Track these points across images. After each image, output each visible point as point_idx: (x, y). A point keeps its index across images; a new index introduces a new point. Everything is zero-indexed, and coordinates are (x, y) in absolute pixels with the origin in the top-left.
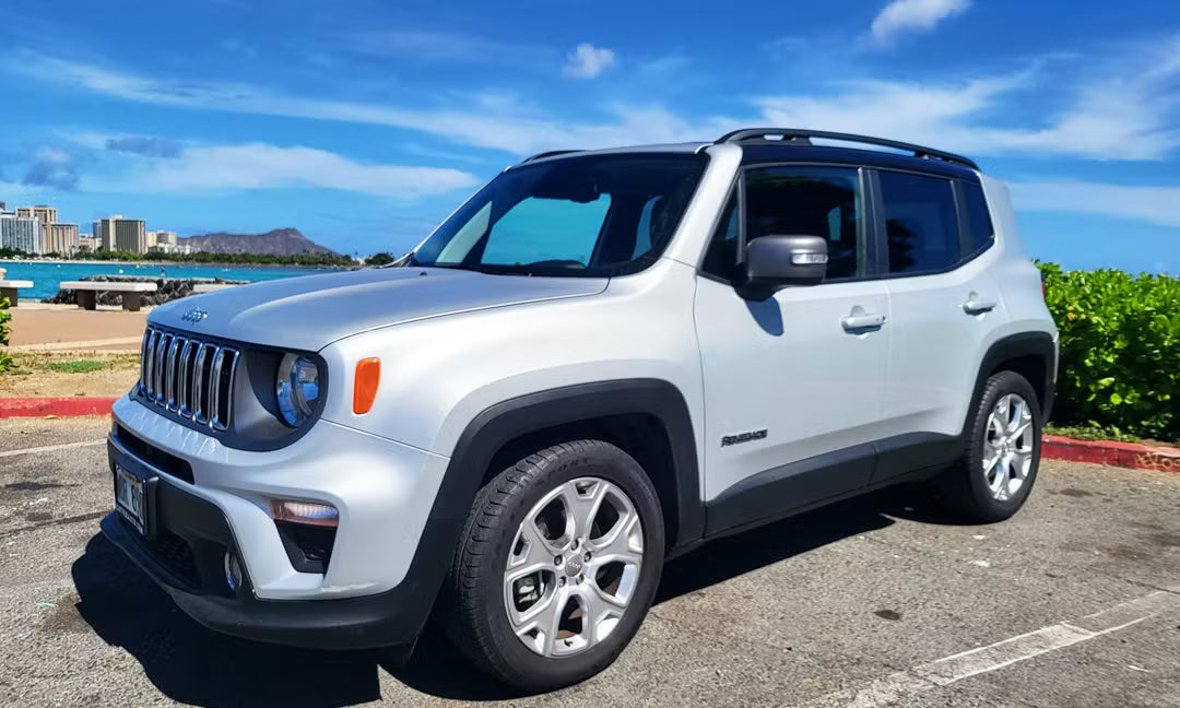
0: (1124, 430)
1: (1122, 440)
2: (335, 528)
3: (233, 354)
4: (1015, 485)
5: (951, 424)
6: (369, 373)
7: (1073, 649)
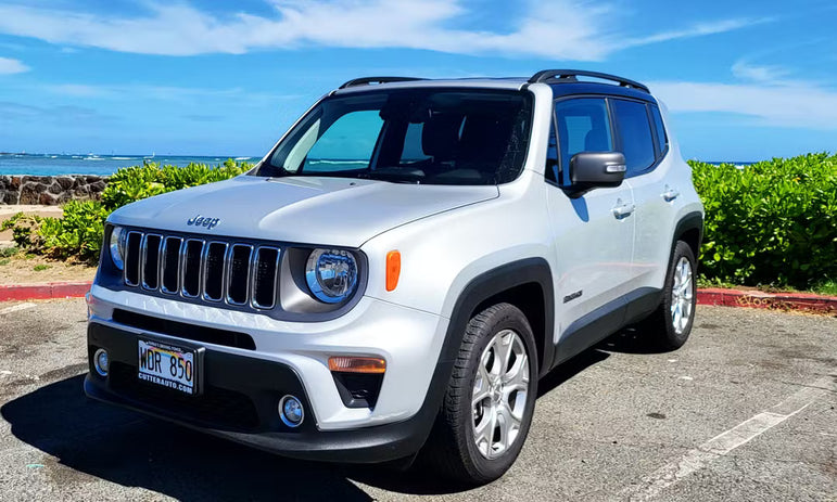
0: (723, 280)
1: (724, 287)
2: (383, 374)
3: (276, 252)
4: (685, 321)
5: (658, 282)
6: (394, 264)
7: (780, 426)
